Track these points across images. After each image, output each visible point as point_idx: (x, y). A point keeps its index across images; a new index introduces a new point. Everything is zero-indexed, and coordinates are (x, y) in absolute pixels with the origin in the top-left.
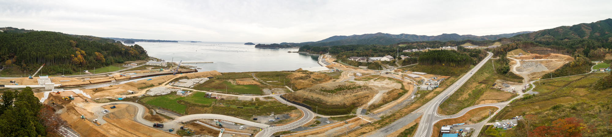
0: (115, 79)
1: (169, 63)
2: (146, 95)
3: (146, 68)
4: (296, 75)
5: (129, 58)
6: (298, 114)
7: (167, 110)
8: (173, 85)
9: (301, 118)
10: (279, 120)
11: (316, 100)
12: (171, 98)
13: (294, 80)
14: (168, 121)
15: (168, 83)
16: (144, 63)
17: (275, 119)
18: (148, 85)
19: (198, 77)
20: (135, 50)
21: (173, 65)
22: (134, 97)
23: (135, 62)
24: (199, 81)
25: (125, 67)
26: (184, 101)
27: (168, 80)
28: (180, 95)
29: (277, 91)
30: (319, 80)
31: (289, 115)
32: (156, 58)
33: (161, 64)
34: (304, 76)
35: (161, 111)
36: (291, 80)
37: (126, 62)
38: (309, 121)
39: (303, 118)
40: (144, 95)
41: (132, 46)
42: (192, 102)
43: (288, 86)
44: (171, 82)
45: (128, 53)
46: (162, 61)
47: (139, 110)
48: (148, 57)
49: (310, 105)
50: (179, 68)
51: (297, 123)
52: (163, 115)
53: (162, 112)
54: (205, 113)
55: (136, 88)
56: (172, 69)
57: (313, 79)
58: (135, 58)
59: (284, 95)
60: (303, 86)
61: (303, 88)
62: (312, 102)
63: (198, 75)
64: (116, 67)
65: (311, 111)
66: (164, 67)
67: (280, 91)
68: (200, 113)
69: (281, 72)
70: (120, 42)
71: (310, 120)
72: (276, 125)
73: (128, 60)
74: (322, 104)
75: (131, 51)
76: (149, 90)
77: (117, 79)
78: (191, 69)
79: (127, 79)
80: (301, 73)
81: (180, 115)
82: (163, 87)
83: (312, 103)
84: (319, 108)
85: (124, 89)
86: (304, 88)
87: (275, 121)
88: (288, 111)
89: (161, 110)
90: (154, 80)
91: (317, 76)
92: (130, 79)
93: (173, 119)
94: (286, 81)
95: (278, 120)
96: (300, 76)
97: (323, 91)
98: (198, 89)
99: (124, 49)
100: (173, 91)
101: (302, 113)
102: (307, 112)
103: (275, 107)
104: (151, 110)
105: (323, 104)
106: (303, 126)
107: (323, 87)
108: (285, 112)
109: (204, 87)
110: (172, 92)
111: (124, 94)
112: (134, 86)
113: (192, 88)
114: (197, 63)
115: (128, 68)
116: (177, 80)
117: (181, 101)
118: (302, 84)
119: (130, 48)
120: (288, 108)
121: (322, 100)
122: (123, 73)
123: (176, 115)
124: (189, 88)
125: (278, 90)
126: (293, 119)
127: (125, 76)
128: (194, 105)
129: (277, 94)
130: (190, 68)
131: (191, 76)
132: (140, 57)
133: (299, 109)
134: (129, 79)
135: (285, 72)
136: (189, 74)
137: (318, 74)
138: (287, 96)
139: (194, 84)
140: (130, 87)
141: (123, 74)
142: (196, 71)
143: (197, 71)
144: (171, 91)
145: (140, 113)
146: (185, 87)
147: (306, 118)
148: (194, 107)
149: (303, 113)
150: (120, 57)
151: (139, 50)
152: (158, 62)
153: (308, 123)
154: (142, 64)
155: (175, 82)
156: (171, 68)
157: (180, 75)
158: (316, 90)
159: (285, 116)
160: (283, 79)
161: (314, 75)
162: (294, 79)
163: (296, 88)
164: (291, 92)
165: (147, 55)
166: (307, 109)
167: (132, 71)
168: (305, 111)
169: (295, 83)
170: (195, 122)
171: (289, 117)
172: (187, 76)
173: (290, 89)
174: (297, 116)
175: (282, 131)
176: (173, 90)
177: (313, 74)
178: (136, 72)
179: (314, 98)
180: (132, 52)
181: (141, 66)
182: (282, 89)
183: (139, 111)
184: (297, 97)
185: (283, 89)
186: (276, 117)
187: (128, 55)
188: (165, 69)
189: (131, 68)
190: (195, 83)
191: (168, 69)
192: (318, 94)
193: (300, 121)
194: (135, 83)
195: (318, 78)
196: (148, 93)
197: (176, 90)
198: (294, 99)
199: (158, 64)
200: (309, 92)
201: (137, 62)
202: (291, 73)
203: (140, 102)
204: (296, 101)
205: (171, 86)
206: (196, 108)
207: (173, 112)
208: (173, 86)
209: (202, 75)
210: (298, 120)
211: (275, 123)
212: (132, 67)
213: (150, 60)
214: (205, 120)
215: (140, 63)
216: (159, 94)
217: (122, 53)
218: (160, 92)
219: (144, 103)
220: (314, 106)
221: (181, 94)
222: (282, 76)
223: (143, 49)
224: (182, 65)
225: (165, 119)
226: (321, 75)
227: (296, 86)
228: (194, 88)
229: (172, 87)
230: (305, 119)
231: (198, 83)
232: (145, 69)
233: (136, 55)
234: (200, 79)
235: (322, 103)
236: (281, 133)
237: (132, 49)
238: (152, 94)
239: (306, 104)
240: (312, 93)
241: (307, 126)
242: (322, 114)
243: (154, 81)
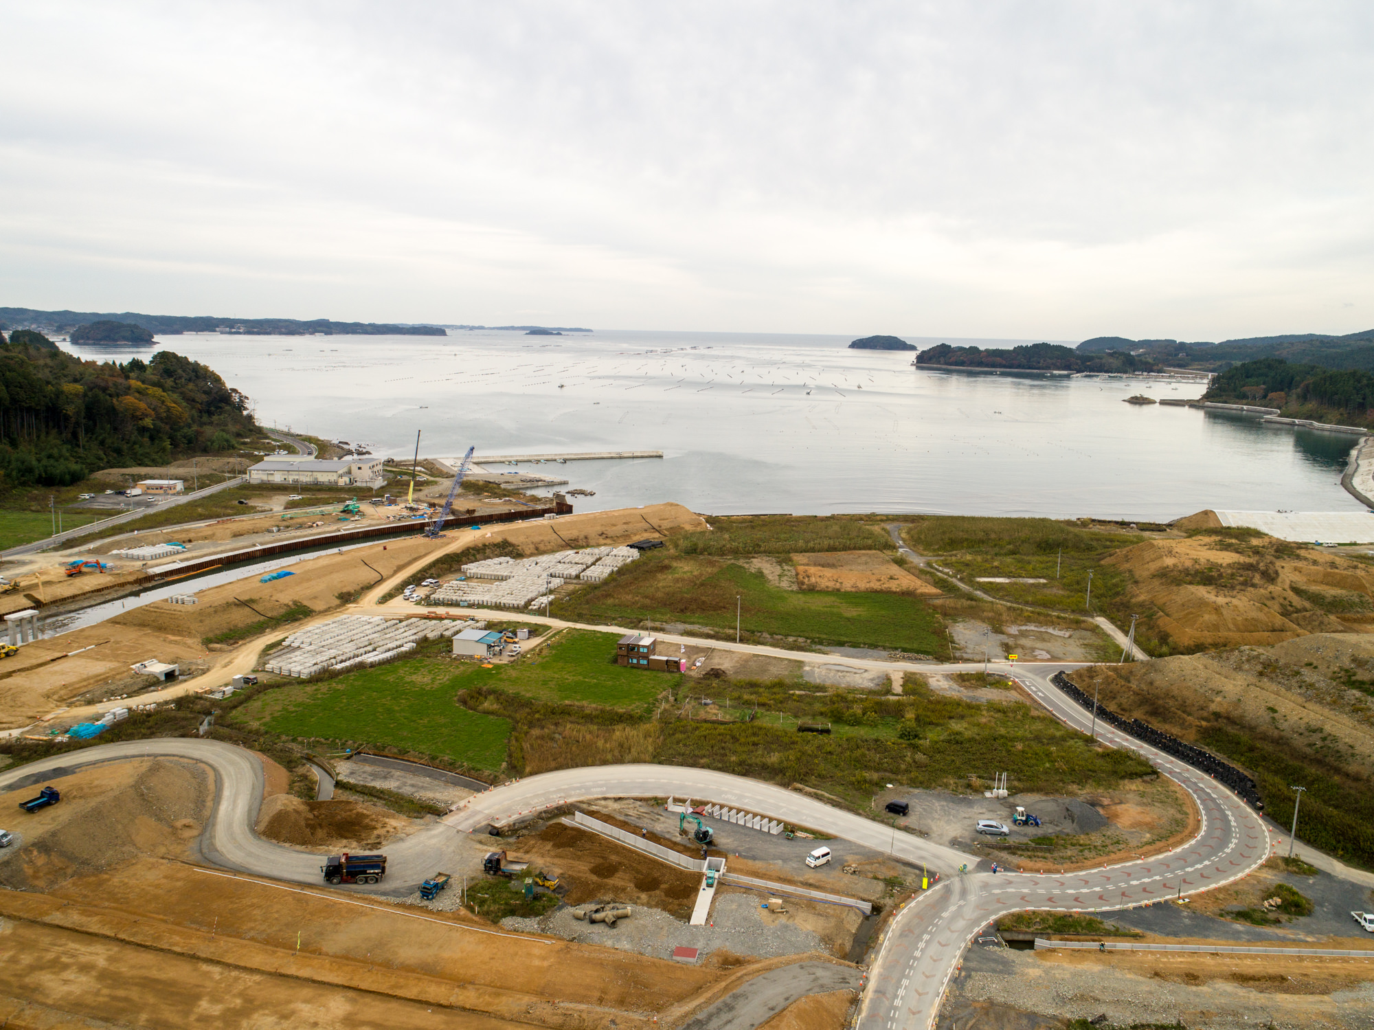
0: (28, 596)
1: (398, 464)
2: (262, 678)
3: (252, 503)
4: (1170, 553)
5: (125, 447)
6: (1158, 814)
7: (402, 754)
8: (427, 601)
9: (1175, 845)
10: (1039, 831)
11: (1299, 742)
12: (422, 679)
13: (1156, 582)
14: (409, 830)
15: (399, 589)
16: (233, 471)
17: (1015, 821)
18: (272, 609)
19: (574, 544)
20: (159, 391)
21: (425, 478)
22: (181, 702)
23: (172, 470)
24: (580, 567)
25: (96, 506)
26: (497, 694)
27: (396, 572)
28: (471, 657)
29: (1039, 645)
30: (1334, 606)
31: (1101, 811)
32: (311, 434)
33: (349, 472)
34: (1229, 565)
35: (368, 768)
36: (1136, 582)
37: (99, 475)
38: (1232, 879)
39: (1192, 850)
40: (247, 680)
41: (136, 365)
42: (546, 696)
43: (1112, 620)
44: (416, 580)
45: (112, 411)
46: (350, 453)
47: (227, 784)
48: (260, 432)
49: (1252, 764)
50: (459, 495)
51: (1148, 870)
52: (382, 792)
53: (375, 776)
54: (619, 761)
55: (194, 642)
56: (416, 501)
57: (1296, 590)
58: (167, 444)
59: (1079, 674)
60: (1216, 627)
61: (1215, 645)
62: (1270, 748)
63: (574, 533)
64: (29, 515)
65: (1249, 810)
66: (364, 494)
67: (1056, 647)
68: (593, 764)
69: (1069, 523)
70: (39, 339)
71: (1240, 875)
72: (1015, 860)
73: (118, 457)
74: (1336, 778)
75: (130, 399)
76: (279, 643)
77: (43, 595)
78: (535, 499)
79: (122, 585)
80: (1207, 539)
81: (481, 780)
82: (365, 618)
83: (1264, 759)
84: (1315, 804)
85: (104, 658)
86: (1220, 647)
87: (1011, 832)
88: (1099, 783)
89: (365, 760)
90: (307, 577)
91: (1327, 575)
92: (146, 582)
93: (436, 811)
94: (1099, 583)
95: (1031, 830)
96: (1196, 561)
97: (1359, 685)
98: (579, 618)
99: (79, 388)
100: (431, 635)
101: (1190, 811)
102: (1222, 811)
103: (1020, 746)
104: (301, 770)
105: (1349, 783)
106: (1186, 906)
107: (1363, 655)
108: (1081, 782)
109: (610, 601)
110: (425, 639)
111: (112, 694)
112: (179, 631)
113: (541, 612)
114: (565, 461)
115: (119, 512)
116: (451, 564)
117: (479, 692)
118: (1206, 617)
119: (121, 380)
120: (1099, 762)
121: (1341, 747)
122: (90, 551)
123: (456, 784)
124: (524, 608)
125: (1044, 640)
126: (1126, 842)
127: (101, 568)
128: (559, 713)
129: (1036, 660)
130: (529, 493)
131: (537, 539)
132: (198, 433)
133: (1168, 781)
134: (136, 588)
135: (1097, 529)
136: (520, 524)
137: (1333, 565)
138: (1098, 680)
139: (552, 586)
140: (151, 641)
141: (92, 559)
142: (563, 508)
143: (569, 509)
144: (421, 635)
145: (235, 802)
146: (498, 607)
147: (1214, 850)
148: (556, 724)
149: (1197, 812)
150: (53, 441)
151: (191, 386)
152: (325, 464)
153: (1219, 890)
154: (221, 480)
155: (439, 576)
156: (410, 496)
157: (467, 537)
158: (1304, 671)
159: (1076, 811)
160: (1085, 568)
161: (1300, 564)
162: (1154, 576)
163: (1164, 638)
164: (1129, 659)
165: (250, 417)
166: (1228, 792)
167: (157, 531)
168: (1206, 799)
169: (1161, 601)
170: (565, 820)
171: (1105, 822)
172: (511, 539)
173: (1123, 641)
174: (1150, 827)
175: (1049, 913)
176: (432, 630)
177: (1298, 557)
178: (184, 536)
179: (1284, 726)
180: (142, 405)
181: (211, 497)
182: (1067, 634)
183: (227, 793)
184: (1168, 695)
185: (1078, 633)
186: (1020, 809)
187: (115, 429)
188: (375, 503)
189: (140, 512)
190: (556, 582)
191: (392, 502)
192: (1320, 701)
193: (1166, 864)
194: (179, 607)
195: (1331, 592)
196: (272, 665)
197: (448, 627)
198: (1147, 708)
199: (329, 472)
200: (1253, 680)
201: (181, 471)
202: (1141, 539)
203: (226, 731)
204: (1156, 725)
205: (418, 603)
206: (570, 729)
207: (436, 765)
208: (429, 605)
209: (599, 529)
210: (1159, 851)
211: (1012, 850)
212: (148, 505)
213: (271, 450)
214: (616, 806)
215: (205, 471)
216: (347, 664)
217: (67, 418)
218: (349, 649)
219: (257, 732)
220: (1277, 779)
221: (481, 651)
222: (1076, 547)
223: (217, 380)
224: (476, 473)
225: (393, 817)
226: (1360, 573)
227: (1163, 622)
228: (555, 610)
229: (424, 610)
230: (1208, 858)
231: (578, 577)
232: (243, 508)
233: (170, 420)
234: (586, 556)
235: (1337, 771)
236: (1043, 920)
237: (134, 383)
238: (300, 664)
239: (1220, 757)
240: (1274, 687)
241: (1212, 909)
242: (1330, 849)
243: (309, 580)
